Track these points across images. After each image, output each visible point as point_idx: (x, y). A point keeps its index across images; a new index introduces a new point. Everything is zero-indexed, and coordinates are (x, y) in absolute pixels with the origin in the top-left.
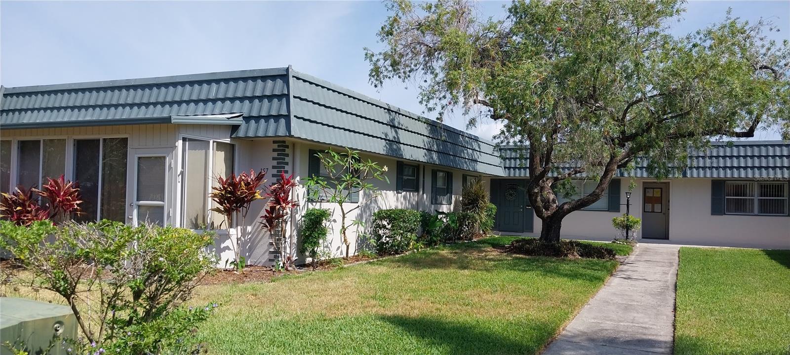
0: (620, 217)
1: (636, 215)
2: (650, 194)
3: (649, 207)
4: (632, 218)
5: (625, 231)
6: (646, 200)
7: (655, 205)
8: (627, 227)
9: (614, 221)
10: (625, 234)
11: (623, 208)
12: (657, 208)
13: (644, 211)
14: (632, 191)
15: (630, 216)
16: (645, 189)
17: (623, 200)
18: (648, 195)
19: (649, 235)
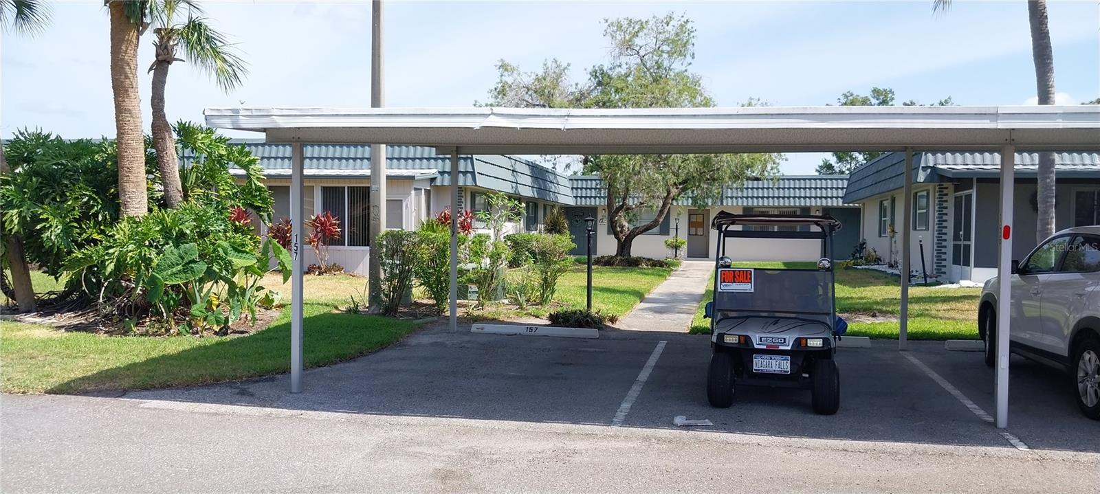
0: (670, 239)
1: (683, 237)
2: (694, 219)
3: (693, 231)
4: (680, 239)
5: (674, 251)
6: (691, 224)
7: (698, 229)
8: (676, 248)
9: (666, 242)
10: (674, 253)
11: (672, 232)
12: (700, 231)
13: (689, 234)
14: (680, 217)
15: (678, 238)
16: (690, 215)
17: (672, 225)
18: (692, 220)
19: (692, 255)
